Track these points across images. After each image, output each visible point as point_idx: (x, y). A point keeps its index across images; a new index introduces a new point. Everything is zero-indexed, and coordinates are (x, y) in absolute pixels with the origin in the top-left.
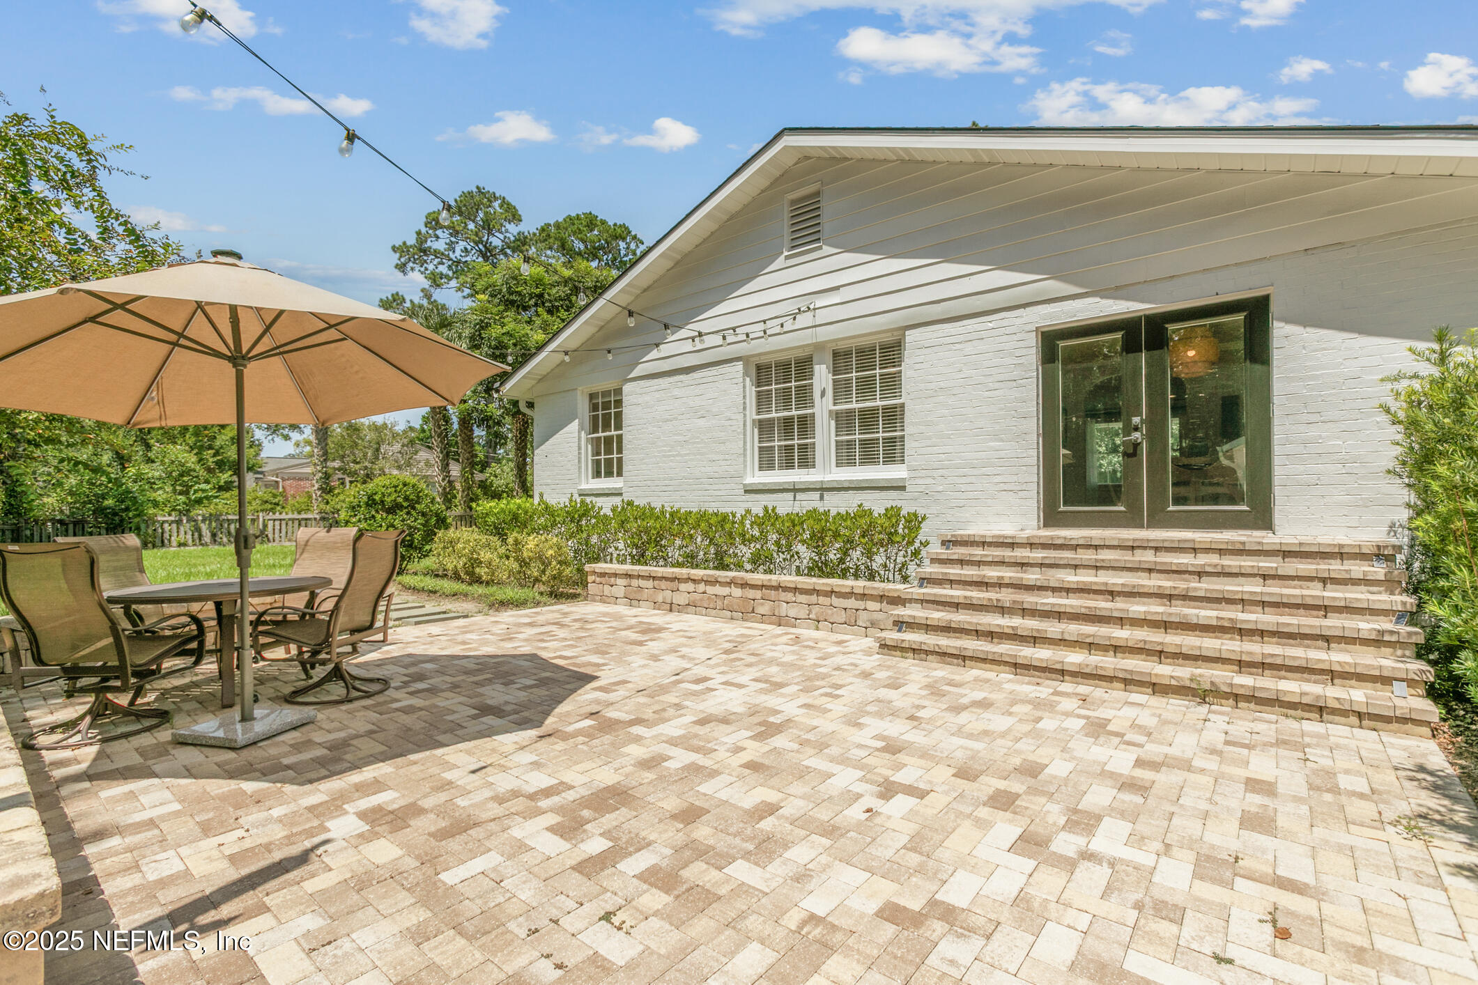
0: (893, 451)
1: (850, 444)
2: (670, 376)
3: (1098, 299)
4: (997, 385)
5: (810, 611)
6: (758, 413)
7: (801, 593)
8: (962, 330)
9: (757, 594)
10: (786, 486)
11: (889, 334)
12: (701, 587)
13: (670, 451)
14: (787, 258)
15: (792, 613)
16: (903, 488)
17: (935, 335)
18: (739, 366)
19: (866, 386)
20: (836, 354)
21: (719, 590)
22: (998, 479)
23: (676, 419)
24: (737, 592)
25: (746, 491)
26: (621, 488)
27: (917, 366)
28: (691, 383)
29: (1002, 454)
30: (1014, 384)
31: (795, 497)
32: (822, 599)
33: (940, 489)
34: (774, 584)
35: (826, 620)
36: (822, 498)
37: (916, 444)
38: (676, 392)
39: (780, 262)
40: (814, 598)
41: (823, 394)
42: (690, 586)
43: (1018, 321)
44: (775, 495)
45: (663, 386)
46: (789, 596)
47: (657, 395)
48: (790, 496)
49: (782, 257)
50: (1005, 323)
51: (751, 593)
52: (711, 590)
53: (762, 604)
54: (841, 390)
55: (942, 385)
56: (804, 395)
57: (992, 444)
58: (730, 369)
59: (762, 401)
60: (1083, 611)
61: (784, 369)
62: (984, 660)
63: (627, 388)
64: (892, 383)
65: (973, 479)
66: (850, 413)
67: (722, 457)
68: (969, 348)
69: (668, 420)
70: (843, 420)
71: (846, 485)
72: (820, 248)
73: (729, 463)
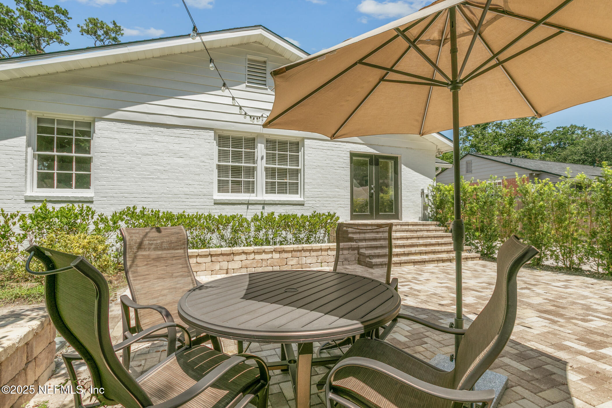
0: (294, 189)
1: (273, 184)
2: (150, 126)
3: (366, 146)
4: (338, 168)
5: (318, 259)
6: (219, 161)
7: (313, 251)
8: (326, 145)
9: (290, 255)
10: (243, 202)
11: (295, 139)
12: (252, 256)
13: (148, 175)
14: (247, 86)
15: (309, 261)
16: (303, 205)
17: (317, 144)
18: (212, 133)
19: (283, 159)
20: (267, 141)
21: (264, 256)
22: (338, 203)
23: (156, 155)
24: (276, 256)
25: (215, 204)
26: (92, 198)
27: (309, 155)
28: (171, 135)
29: (339, 193)
30: (343, 169)
31: (248, 207)
32: (323, 253)
33: (318, 205)
34: (300, 249)
35: (325, 262)
36: (263, 208)
37: (308, 187)
38: (156, 138)
39: (243, 86)
40: (319, 253)
41: (262, 158)
42: (243, 257)
43: (344, 147)
44: (235, 206)
45: (143, 131)
46: (308, 254)
47: (138, 136)
48: (245, 207)
49: (244, 85)
50: (341, 146)
51: (285, 255)
52: (258, 257)
53: (292, 260)
54: (270, 158)
55: (319, 164)
56: (251, 157)
57: (336, 190)
58: (204, 134)
59: (222, 155)
60: (411, 244)
61: (237, 141)
62: (406, 263)
63: (99, 125)
64: (295, 160)
65: (329, 202)
66: (273, 169)
67: (198, 183)
68: (329, 152)
69: (147, 155)
70: (270, 172)
71: (277, 202)
72: (267, 89)
73: (202, 187)
